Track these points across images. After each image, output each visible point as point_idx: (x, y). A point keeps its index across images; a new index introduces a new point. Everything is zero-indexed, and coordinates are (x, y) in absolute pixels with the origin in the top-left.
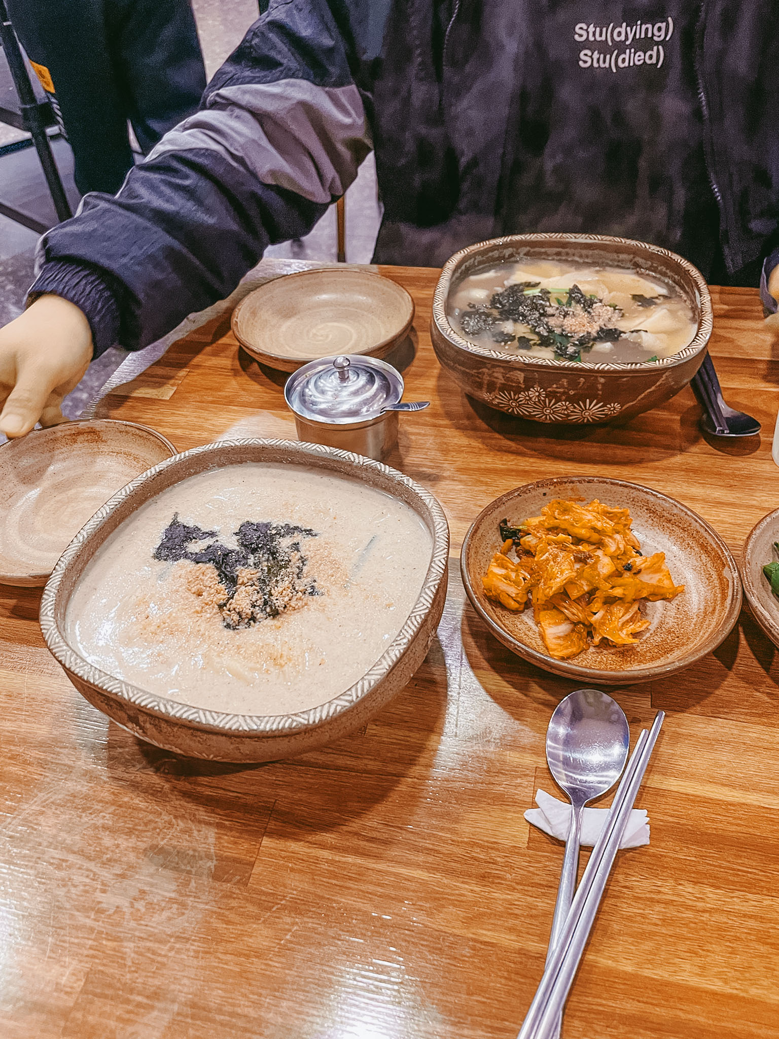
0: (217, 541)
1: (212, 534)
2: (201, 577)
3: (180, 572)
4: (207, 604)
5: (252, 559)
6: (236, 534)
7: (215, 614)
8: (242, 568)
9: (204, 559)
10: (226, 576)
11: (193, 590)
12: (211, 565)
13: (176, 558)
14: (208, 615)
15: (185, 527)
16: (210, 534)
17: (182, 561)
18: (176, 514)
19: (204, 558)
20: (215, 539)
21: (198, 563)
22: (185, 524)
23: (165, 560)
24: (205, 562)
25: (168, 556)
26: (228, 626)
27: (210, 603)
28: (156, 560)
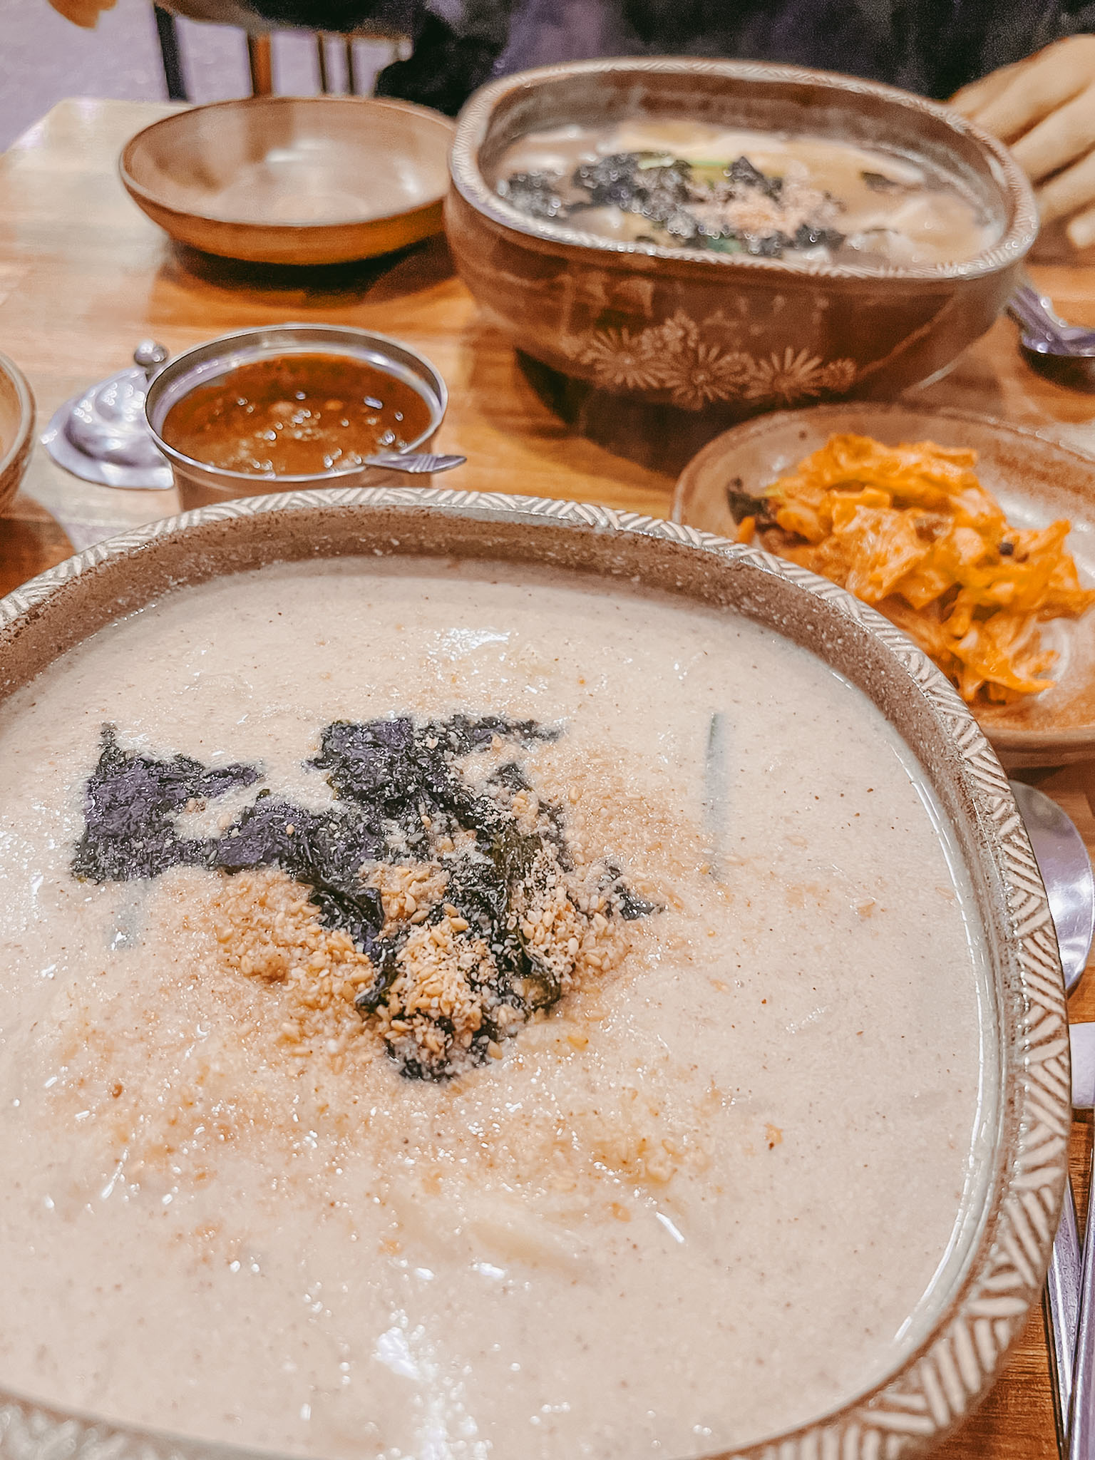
0: (265, 793)
1: (242, 775)
2: (259, 915)
3: (180, 912)
4: (313, 1006)
5: (396, 836)
6: (317, 763)
7: (351, 1037)
8: (380, 865)
9: (248, 856)
10: (340, 897)
11: (248, 964)
12: (274, 872)
13: (152, 866)
14: (332, 1045)
15: (148, 764)
16: (235, 777)
17: (176, 874)
18: (108, 732)
19: (246, 853)
20: (257, 788)
21: (231, 871)
22: (146, 756)
23: (119, 877)
24: (257, 866)
25: (122, 862)
26: (412, 1070)
27: (324, 1000)
28: (89, 884)
